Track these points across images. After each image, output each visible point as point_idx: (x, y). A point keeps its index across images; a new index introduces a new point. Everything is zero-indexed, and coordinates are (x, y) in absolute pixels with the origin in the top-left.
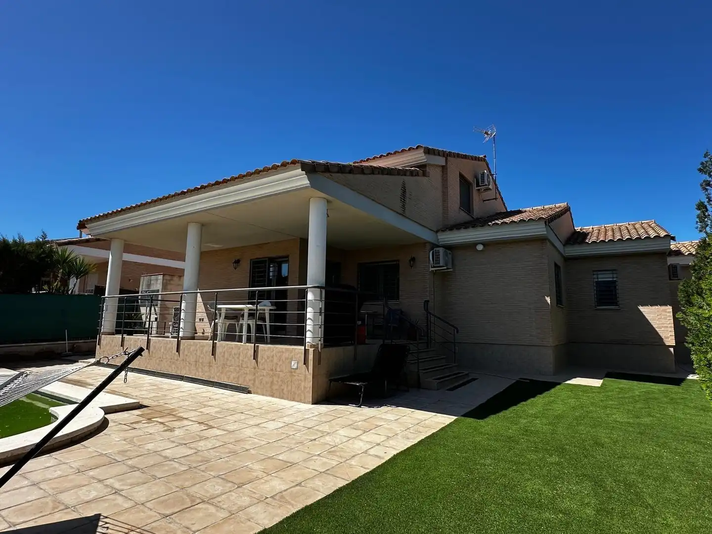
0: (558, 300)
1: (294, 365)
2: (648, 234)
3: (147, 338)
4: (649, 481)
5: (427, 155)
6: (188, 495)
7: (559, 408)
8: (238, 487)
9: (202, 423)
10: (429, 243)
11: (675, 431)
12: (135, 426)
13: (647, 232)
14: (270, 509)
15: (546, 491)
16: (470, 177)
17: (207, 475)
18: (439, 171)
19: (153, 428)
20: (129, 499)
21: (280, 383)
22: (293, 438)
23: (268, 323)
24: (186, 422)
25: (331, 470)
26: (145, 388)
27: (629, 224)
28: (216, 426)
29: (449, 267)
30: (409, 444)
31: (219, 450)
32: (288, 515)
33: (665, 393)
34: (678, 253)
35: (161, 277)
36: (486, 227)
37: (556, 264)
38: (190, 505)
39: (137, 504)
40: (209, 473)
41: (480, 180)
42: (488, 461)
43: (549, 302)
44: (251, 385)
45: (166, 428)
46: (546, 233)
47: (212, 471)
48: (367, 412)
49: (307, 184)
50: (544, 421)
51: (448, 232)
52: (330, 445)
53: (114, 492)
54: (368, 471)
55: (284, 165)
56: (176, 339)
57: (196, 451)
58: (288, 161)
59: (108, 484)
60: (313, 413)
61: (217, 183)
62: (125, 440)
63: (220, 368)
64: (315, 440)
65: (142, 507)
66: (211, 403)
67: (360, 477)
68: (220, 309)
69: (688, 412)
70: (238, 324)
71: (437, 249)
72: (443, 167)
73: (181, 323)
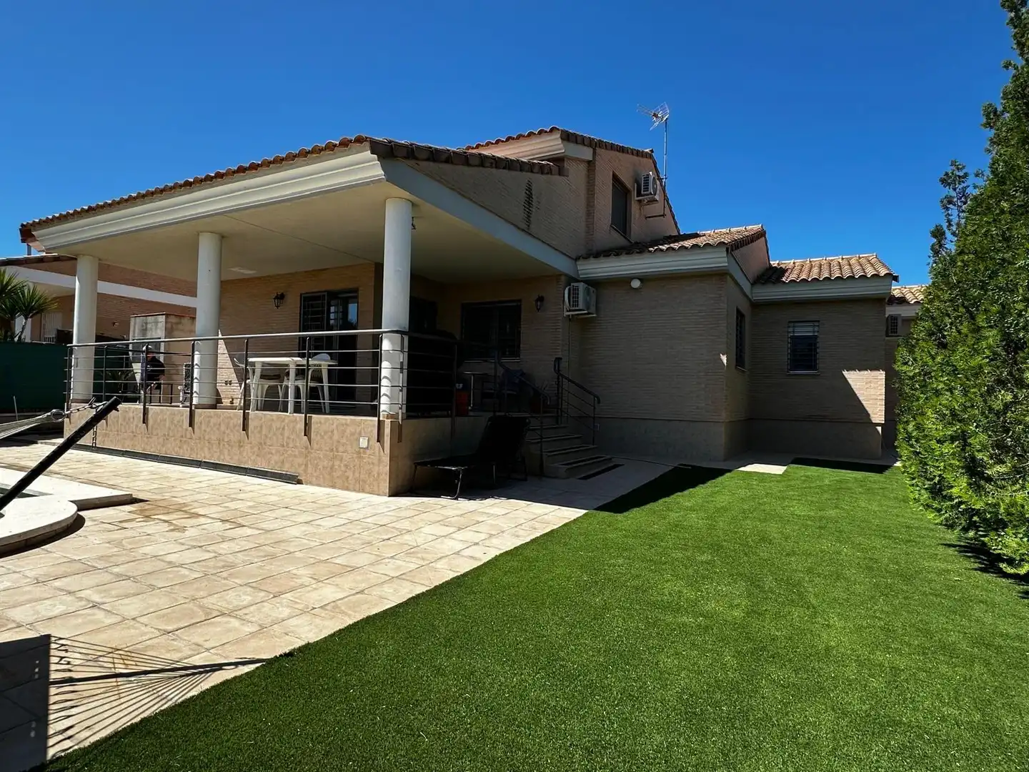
0: (739, 360)
1: (363, 443)
2: (864, 272)
3: (142, 407)
4: (817, 580)
5: (566, 142)
6: (201, 607)
7: (722, 500)
8: (275, 597)
9: (227, 521)
10: (566, 275)
11: (863, 525)
12: (125, 525)
13: (864, 269)
14: (318, 621)
15: (689, 594)
16: (628, 181)
17: (230, 583)
18: (582, 168)
19: (151, 527)
20: (114, 613)
21: (343, 469)
22: (358, 538)
23: (326, 384)
24: (202, 520)
25: (408, 574)
26: (142, 478)
27: (843, 259)
28: (246, 524)
29: (590, 311)
30: (519, 543)
31: (250, 553)
32: (342, 627)
33: (861, 483)
34: (902, 301)
35: (162, 319)
36: (646, 255)
37: (738, 311)
38: (204, 619)
39: (124, 619)
40: (233, 580)
41: (641, 185)
42: (621, 561)
43: (725, 361)
44: (302, 472)
45: (172, 527)
46: (726, 264)
47: (237, 578)
48: (464, 505)
49: (381, 175)
50: (702, 514)
51: (592, 260)
52: (410, 545)
53: (91, 605)
54: (459, 574)
55: (345, 144)
56: (188, 409)
57: (216, 555)
58: (349, 138)
59: (83, 596)
60: (389, 507)
61: (242, 170)
62: (109, 542)
63: (256, 449)
64: (389, 539)
65: (132, 623)
66: (241, 496)
67: (446, 581)
68: (253, 364)
69: (885, 503)
70: (281, 386)
71: (576, 284)
72: (589, 162)
73: (195, 385)
